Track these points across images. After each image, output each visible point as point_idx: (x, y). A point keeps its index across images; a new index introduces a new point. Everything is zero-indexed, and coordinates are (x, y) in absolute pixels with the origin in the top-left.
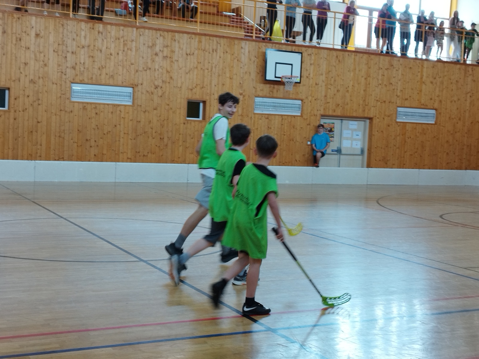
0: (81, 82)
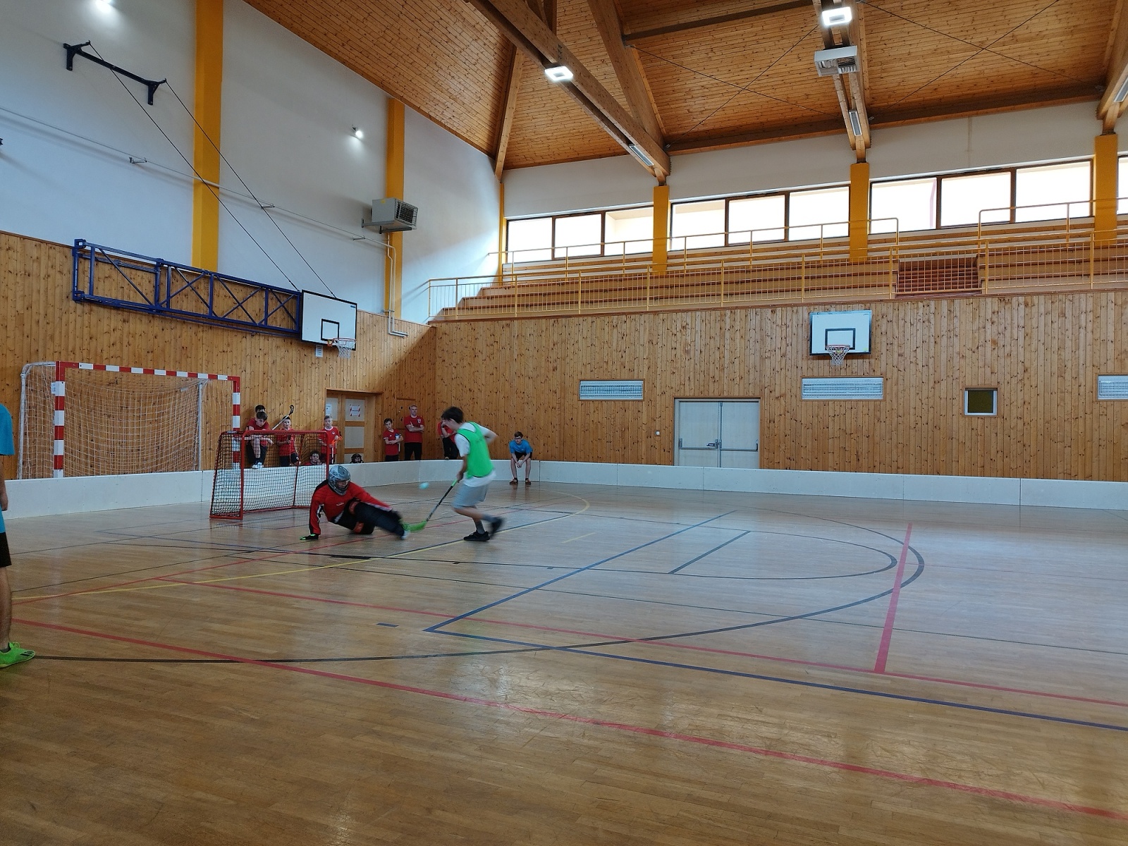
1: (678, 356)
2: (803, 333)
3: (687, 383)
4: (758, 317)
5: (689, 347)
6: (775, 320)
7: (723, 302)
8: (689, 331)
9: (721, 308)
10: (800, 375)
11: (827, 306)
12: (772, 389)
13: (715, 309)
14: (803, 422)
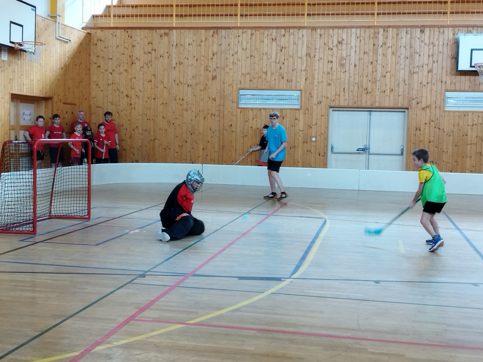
1: (334, 69)
2: (448, 52)
3: (342, 94)
4: (409, 36)
5: (344, 61)
6: (423, 39)
7: (376, 21)
8: (344, 46)
9: (374, 27)
10: (444, 88)
11: (470, 28)
12: (419, 100)
13: (369, 27)
14: (445, 130)
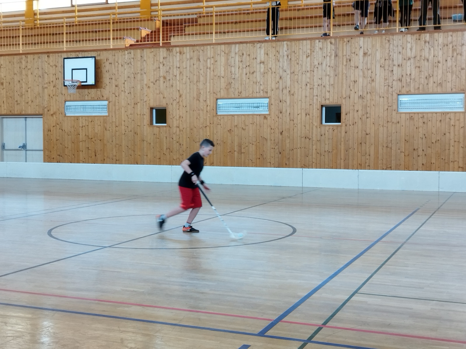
0: (408, 93)
4: (40, 60)
6: (49, 62)
10: (64, 99)
12: (49, 109)
13: (16, 55)
14: (66, 131)
